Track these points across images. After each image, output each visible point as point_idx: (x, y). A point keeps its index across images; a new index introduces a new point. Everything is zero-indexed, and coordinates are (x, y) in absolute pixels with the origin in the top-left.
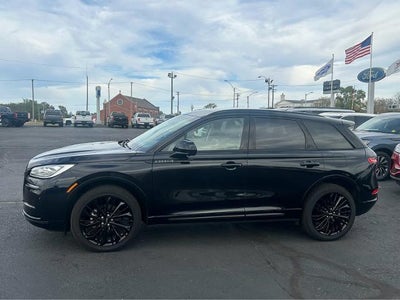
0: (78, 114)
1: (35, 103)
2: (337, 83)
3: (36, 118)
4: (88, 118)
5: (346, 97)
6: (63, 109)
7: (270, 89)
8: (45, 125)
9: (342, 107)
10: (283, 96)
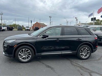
0: (26, 27)
1: (16, 25)
2: (95, 18)
3: (16, 28)
4: (29, 28)
5: (97, 22)
6: (23, 26)
7: (76, 20)
8: (18, 30)
9: (96, 25)
10: (80, 22)
